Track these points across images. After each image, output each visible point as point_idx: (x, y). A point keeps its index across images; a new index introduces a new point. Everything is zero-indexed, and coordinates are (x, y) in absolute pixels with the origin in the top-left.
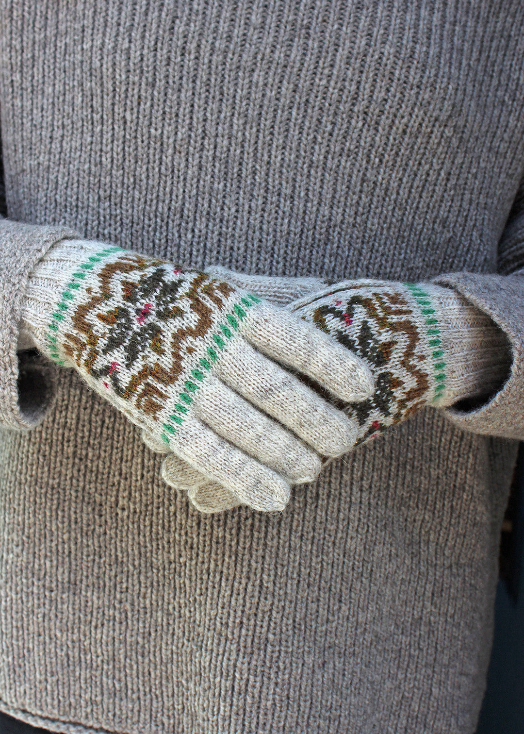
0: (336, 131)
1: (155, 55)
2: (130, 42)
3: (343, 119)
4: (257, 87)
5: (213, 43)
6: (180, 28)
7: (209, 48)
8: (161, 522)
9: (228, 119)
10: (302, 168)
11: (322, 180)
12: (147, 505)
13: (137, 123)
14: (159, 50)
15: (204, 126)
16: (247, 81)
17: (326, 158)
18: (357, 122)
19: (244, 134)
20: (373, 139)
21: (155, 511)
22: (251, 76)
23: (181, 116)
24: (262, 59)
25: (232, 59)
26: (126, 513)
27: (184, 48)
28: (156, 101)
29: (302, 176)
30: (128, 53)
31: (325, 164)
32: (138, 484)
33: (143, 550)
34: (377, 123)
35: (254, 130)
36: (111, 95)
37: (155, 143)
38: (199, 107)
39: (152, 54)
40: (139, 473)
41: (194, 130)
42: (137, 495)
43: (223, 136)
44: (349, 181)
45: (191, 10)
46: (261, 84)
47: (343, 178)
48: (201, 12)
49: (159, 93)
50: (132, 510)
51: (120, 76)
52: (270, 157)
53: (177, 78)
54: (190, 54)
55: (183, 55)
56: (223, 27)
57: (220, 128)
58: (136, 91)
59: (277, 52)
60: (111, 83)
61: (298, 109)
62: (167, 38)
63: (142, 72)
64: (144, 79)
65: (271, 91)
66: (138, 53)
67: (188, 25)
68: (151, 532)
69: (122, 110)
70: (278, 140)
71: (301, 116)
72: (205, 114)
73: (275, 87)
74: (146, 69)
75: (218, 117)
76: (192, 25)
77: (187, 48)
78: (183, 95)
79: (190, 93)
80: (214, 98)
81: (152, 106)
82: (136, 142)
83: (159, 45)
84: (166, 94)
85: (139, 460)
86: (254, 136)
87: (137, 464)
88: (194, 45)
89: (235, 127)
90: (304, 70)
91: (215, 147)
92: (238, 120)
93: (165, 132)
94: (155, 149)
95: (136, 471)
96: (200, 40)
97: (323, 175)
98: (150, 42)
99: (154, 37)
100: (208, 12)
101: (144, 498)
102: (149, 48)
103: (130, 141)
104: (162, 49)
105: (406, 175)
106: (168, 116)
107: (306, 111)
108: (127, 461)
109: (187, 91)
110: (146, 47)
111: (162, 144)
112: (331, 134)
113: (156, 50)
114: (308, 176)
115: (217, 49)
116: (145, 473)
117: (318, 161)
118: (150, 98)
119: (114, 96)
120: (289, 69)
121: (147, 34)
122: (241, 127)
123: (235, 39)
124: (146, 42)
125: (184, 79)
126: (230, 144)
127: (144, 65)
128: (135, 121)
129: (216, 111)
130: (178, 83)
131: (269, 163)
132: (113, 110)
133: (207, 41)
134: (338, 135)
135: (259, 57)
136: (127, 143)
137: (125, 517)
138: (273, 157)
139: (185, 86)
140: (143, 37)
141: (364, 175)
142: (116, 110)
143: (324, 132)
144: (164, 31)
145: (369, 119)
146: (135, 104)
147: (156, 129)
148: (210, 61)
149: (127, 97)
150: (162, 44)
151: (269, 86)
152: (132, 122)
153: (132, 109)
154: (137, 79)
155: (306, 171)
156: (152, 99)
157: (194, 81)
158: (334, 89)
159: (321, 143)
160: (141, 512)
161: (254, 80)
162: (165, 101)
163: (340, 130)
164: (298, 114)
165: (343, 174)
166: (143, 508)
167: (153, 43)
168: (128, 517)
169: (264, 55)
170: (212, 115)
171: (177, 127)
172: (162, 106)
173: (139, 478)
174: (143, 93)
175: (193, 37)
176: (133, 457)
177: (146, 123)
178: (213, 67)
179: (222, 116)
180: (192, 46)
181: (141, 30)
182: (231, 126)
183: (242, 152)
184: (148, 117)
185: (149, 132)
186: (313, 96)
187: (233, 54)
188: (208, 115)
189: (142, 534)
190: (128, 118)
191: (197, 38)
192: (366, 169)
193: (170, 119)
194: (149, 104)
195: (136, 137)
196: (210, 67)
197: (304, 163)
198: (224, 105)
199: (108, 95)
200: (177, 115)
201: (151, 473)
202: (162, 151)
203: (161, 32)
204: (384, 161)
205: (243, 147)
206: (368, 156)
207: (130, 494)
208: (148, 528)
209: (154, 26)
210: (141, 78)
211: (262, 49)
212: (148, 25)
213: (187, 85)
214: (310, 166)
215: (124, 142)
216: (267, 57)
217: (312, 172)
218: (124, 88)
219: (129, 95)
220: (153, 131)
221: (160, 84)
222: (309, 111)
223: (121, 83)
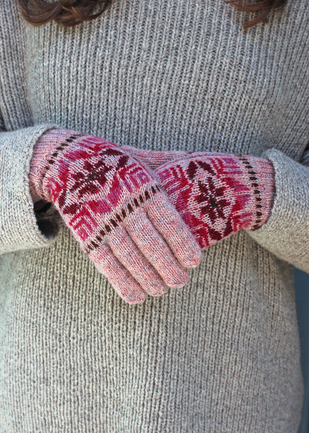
0: (195, 112)
1: (85, 70)
2: (70, 62)
3: (198, 104)
4: (146, 87)
5: (120, 62)
6: (99, 53)
7: (117, 65)
8: (96, 345)
9: (130, 107)
10: (174, 135)
11: (186, 141)
12: (88, 336)
13: (75, 112)
14: (87, 67)
15: (115, 112)
16: (140, 83)
17: (189, 128)
18: (207, 105)
19: (139, 116)
20: (218, 115)
21: (93, 339)
22: (143, 80)
23: (101, 106)
24: (149, 70)
25: (131, 71)
26: (75, 341)
27: (102, 65)
28: (86, 98)
29: (174, 139)
30: (69, 69)
31: (188, 131)
32: (83, 324)
33: (86, 361)
34: (220, 105)
35: (145, 113)
36: (60, 94)
37: (86, 123)
38: (112, 101)
39: (83, 70)
40: (83, 318)
41: (109, 115)
42: (82, 330)
43: (126, 118)
44: (203, 141)
45: (106, 41)
46: (149, 85)
47: (200, 139)
48: (112, 43)
49: (88, 93)
50: (79, 339)
51: (65, 83)
52: (155, 129)
53: (98, 84)
54: (106, 69)
55: (102, 69)
56: (126, 51)
57: (124, 113)
58: (74, 92)
59: (158, 65)
60: (59, 87)
61: (172, 99)
62: (92, 60)
63: (77, 80)
64: (79, 85)
65: (155, 89)
66: (75, 69)
67: (104, 51)
68: (91, 351)
69: (66, 103)
70: (159, 118)
71: (173, 103)
72: (115, 105)
73: (157, 86)
74: (79, 79)
75: (124, 106)
76: (107, 51)
77: (104, 65)
78: (102, 94)
79: (106, 93)
80: (120, 95)
81: (84, 101)
82: (74, 123)
83: (87, 64)
84: (92, 94)
85: (83, 310)
86: (145, 117)
87: (81, 312)
88: (108, 63)
89: (134, 112)
90: (175, 75)
91: (122, 125)
92: (135, 107)
93: (92, 116)
94: (86, 127)
95: (81, 316)
96: (112, 60)
97: (187, 138)
98: (82, 62)
99: (84, 59)
100: (116, 43)
101: (86, 332)
102: (81, 66)
103: (70, 121)
104: (89, 67)
105: (240, 134)
106: (93, 107)
107: (176, 100)
108: (75, 311)
109: (104, 91)
110: (79, 65)
111: (90, 124)
112: (192, 113)
113: (85, 67)
114: (178, 139)
115: (122, 65)
116: (86, 318)
117: (184, 130)
118: (82, 96)
119: (61, 95)
120: (165, 75)
121: (80, 58)
122: (137, 112)
123: (133, 58)
124: (80, 62)
125: (103, 84)
126: (131, 122)
127: (79, 76)
128: (74, 110)
129: (122, 102)
130: (99, 87)
131: (154, 133)
132: (61, 103)
133: (116, 61)
134: (196, 114)
135: (147, 68)
136: (69, 123)
137: (75, 343)
138: (156, 129)
139: (103, 88)
140: (78, 59)
141: (213, 136)
142: (63, 103)
143: (187, 112)
144: (90, 56)
145: (214, 103)
146: (74, 100)
147: (86, 115)
148: (118, 73)
149: (68, 96)
150: (89, 63)
151: (154, 86)
152: (72, 110)
153: (72, 103)
154: (74, 85)
155: (177, 136)
156: (84, 97)
157: (109, 85)
158: (193, 86)
159: (186, 119)
160: (84, 340)
161: (145, 83)
162: (91, 98)
163: (197, 110)
164: (171, 102)
165: (200, 137)
166: (86, 338)
167: (84, 63)
168: (77, 342)
169: (150, 67)
170: (119, 105)
171: (99, 114)
172: (90, 101)
173: (83, 320)
174: (78, 93)
175: (108, 59)
176: (79, 308)
177: (81, 111)
178: (120, 76)
179: (126, 105)
180: (107, 64)
181: (76, 55)
182: (131, 111)
183: (138, 127)
184: (82, 107)
185: (82, 116)
186: (180, 91)
187: (132, 68)
188: (117, 105)
189: (85, 352)
190: (70, 108)
191: (110, 59)
192: (214, 133)
193: (95, 109)
194: (82, 100)
195: (74, 120)
196: (118, 76)
197: (175, 132)
198: (126, 99)
199: (58, 94)
200: (99, 106)
201: (90, 318)
202: (90, 128)
203: (88, 56)
204: (225, 127)
205: (138, 123)
206: (215, 125)
207: (78, 329)
208: (89, 349)
209: (84, 53)
210: (77, 84)
211: (149, 63)
212: (81, 52)
213: (104, 88)
214: (179, 133)
215: (67, 123)
216: (152, 68)
217: (181, 137)
218: (67, 91)
219: (70, 94)
220: (84, 116)
221: (88, 88)
222: (178, 100)
223: (65, 87)
